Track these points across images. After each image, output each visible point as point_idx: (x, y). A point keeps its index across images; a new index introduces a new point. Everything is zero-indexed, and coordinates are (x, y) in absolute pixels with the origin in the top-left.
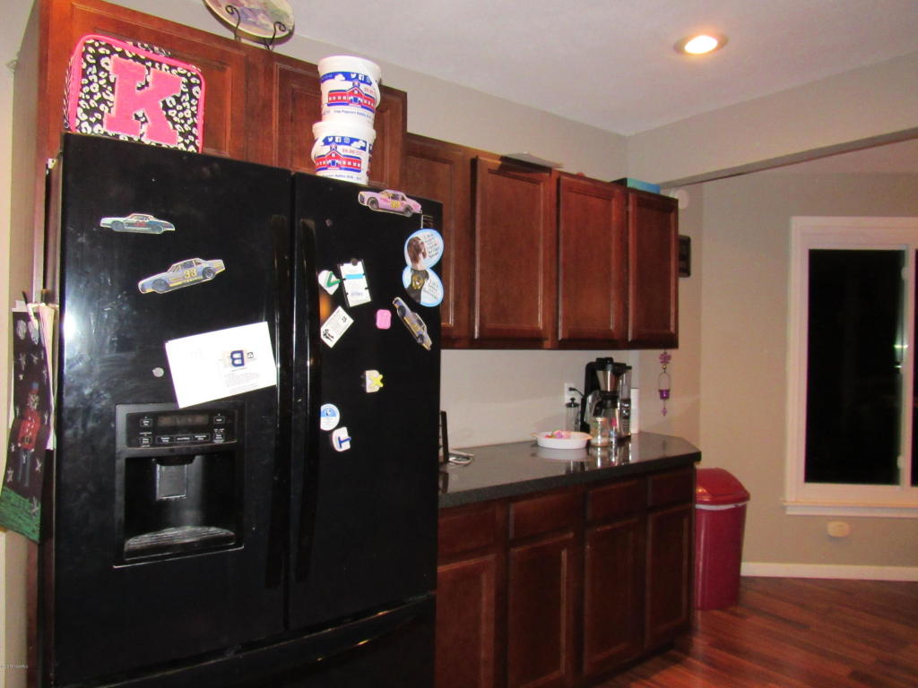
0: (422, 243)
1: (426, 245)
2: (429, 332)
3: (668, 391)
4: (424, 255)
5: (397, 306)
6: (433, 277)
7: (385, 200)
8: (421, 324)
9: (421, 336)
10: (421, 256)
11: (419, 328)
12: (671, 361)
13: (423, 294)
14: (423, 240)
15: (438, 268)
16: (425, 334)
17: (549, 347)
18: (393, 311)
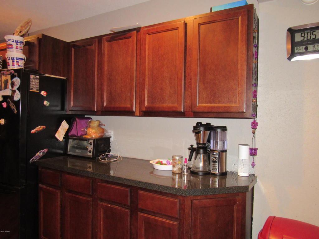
0: (14, 82)
1: (15, 82)
2: (16, 108)
3: (256, 150)
4: (15, 85)
5: (8, 101)
6: (17, 92)
7: (6, 72)
8: (14, 106)
9: (14, 110)
10: (14, 86)
11: (13, 107)
12: (258, 127)
13: (14, 97)
14: (15, 81)
15: (18, 89)
16: (15, 109)
17: (139, 115)
18: (7, 103)
